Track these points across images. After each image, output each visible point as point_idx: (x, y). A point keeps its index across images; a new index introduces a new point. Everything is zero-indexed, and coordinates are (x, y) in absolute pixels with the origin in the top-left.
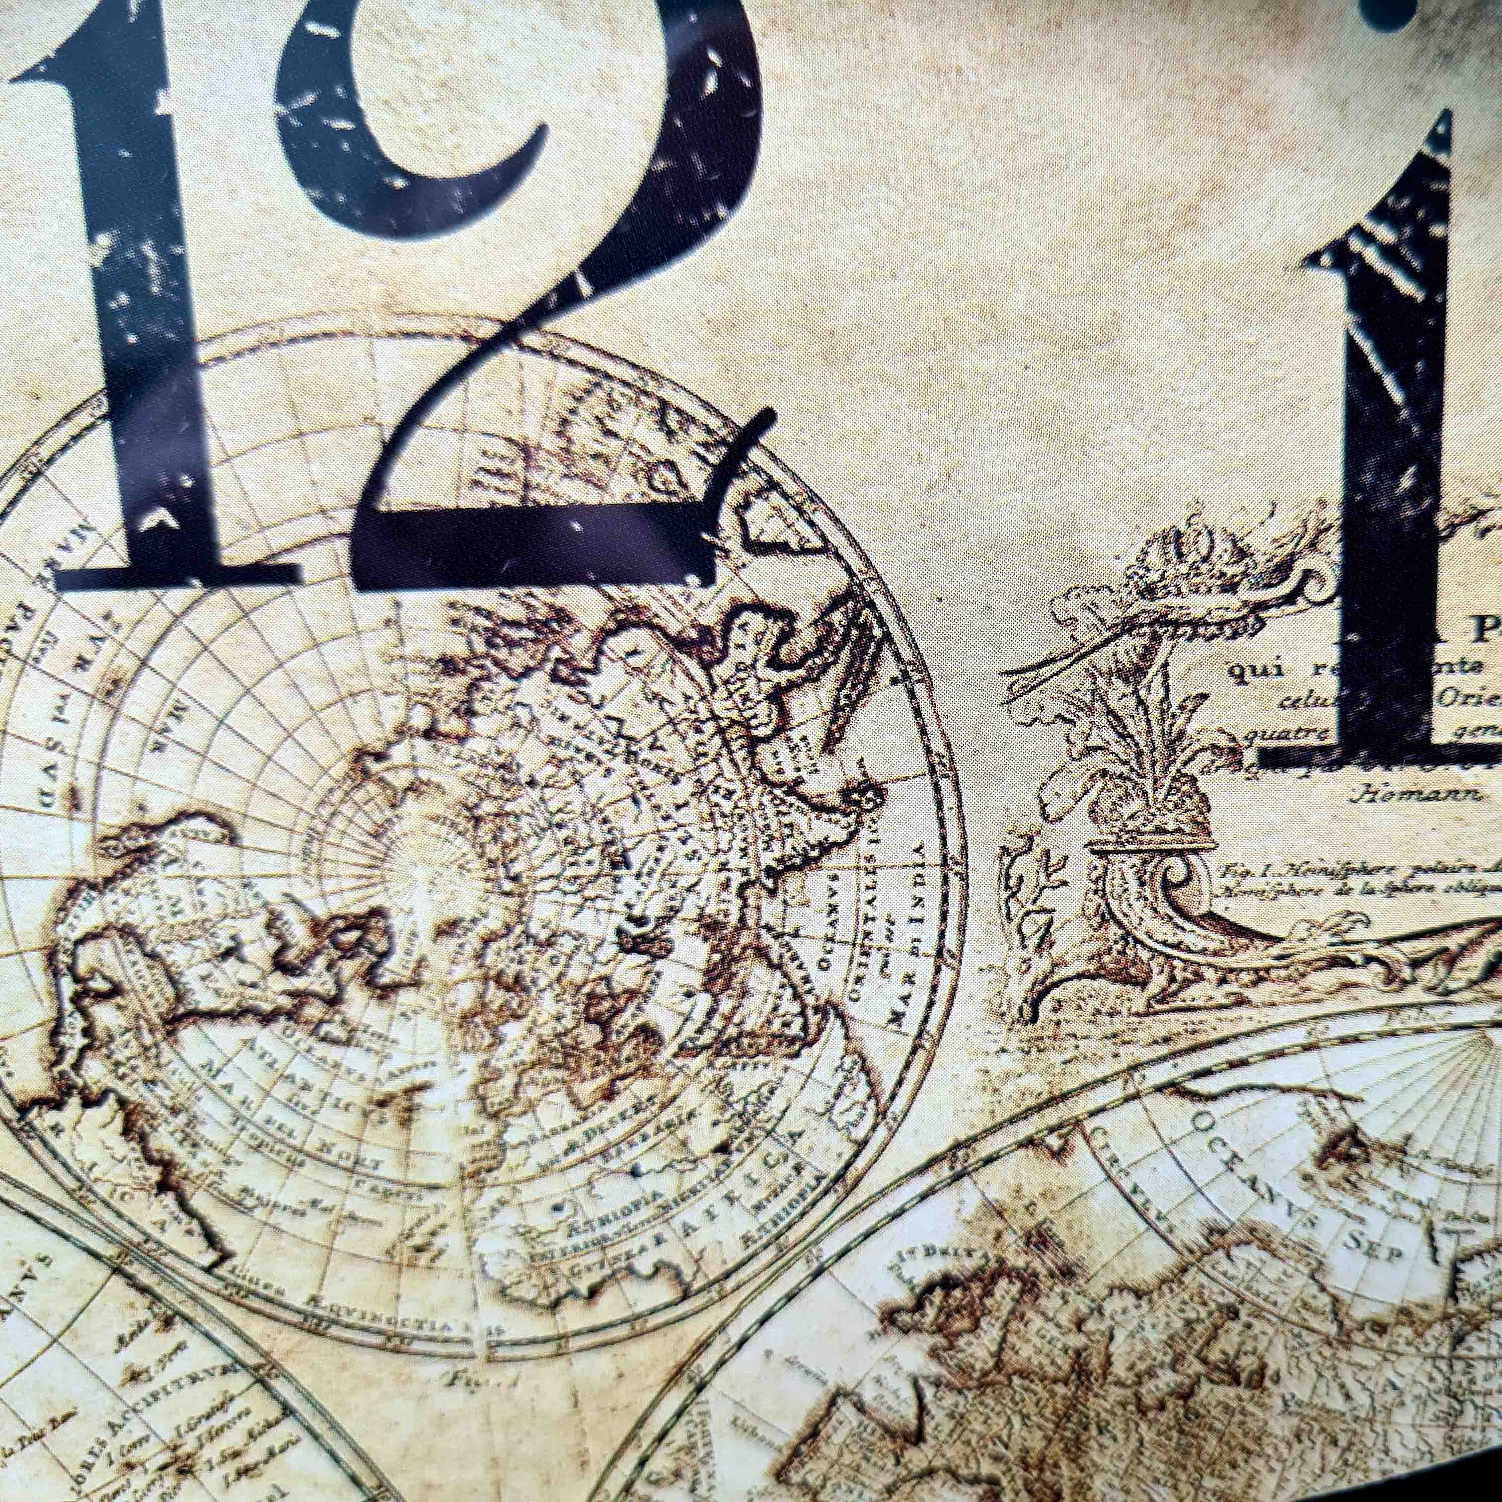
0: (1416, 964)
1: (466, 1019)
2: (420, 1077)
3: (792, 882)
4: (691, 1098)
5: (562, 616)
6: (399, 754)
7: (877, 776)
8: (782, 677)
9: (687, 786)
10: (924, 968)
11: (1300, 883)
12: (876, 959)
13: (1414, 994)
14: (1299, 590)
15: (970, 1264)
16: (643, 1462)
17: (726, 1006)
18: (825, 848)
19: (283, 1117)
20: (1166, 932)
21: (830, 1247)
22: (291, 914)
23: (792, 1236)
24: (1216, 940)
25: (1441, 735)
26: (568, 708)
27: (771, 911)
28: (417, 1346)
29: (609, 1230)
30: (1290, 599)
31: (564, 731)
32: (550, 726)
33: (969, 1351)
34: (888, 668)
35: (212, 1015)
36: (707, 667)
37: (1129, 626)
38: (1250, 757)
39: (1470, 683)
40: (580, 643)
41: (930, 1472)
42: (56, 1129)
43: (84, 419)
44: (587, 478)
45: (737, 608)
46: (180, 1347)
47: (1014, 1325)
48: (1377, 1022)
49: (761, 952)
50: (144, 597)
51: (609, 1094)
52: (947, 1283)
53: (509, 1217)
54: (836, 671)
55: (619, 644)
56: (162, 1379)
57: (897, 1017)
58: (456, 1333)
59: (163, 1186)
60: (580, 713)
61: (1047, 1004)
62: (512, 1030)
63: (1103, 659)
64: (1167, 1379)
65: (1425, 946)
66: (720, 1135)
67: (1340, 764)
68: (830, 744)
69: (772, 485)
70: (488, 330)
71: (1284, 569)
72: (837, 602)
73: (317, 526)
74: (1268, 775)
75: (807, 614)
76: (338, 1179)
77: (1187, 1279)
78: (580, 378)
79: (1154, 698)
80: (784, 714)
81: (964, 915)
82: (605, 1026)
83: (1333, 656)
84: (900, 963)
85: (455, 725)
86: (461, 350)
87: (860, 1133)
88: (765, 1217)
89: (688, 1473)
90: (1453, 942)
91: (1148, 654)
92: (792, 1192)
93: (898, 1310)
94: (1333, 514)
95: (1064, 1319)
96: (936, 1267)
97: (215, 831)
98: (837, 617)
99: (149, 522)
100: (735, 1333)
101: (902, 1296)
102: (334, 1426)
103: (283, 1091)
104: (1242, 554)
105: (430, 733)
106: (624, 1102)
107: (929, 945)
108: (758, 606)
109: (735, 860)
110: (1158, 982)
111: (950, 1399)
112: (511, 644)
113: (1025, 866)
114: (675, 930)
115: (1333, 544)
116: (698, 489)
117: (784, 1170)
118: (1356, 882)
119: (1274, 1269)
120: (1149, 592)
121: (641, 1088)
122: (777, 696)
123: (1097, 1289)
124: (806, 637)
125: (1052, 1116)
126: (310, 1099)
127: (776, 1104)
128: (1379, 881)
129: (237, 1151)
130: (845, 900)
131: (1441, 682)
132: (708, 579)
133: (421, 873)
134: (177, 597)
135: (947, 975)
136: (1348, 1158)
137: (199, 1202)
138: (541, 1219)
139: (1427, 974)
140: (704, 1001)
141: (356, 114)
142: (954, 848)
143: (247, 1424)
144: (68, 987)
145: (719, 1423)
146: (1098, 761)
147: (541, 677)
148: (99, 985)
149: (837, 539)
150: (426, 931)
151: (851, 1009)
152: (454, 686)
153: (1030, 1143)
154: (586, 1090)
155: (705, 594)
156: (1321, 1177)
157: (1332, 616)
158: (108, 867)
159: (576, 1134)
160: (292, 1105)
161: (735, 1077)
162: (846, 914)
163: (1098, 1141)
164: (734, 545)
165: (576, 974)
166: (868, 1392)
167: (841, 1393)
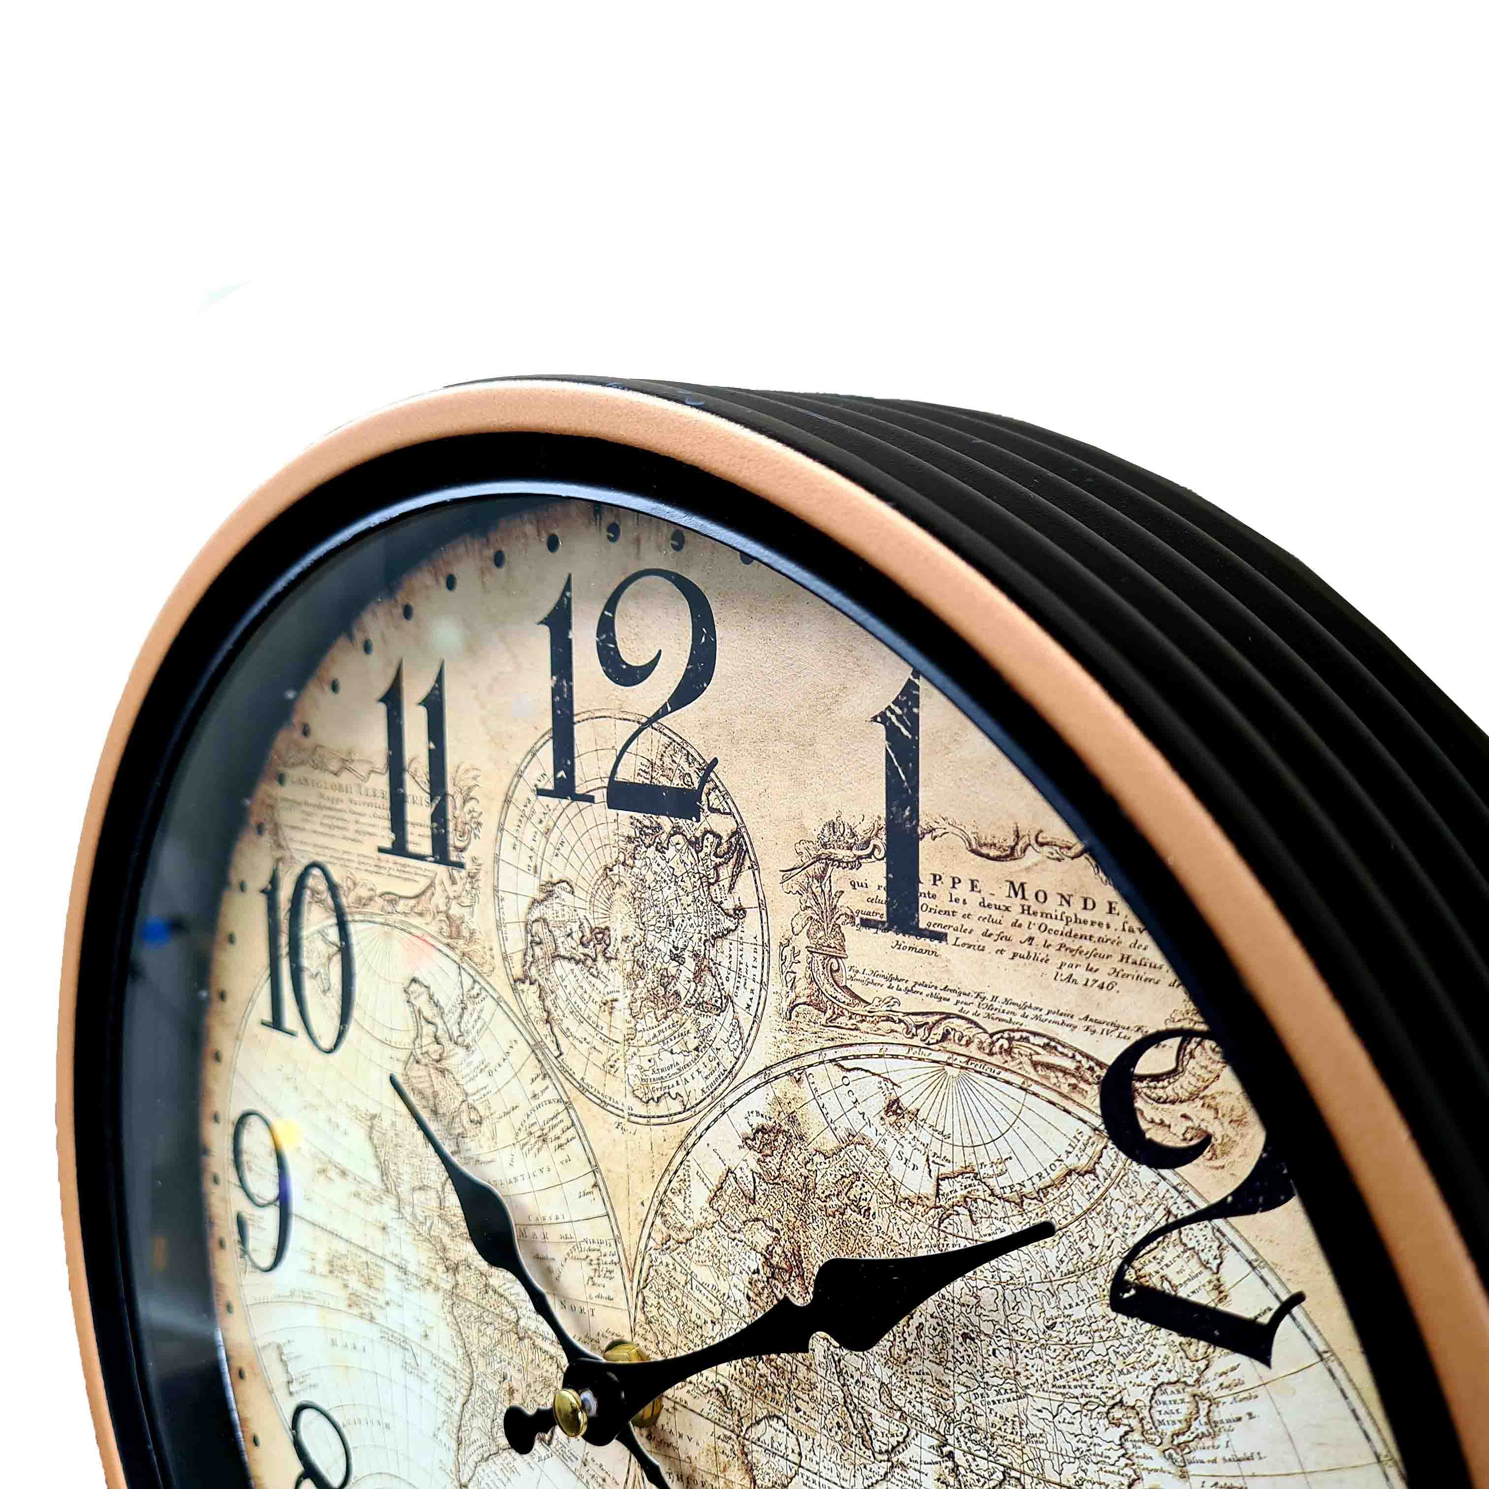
0: (918, 1027)
1: (629, 975)
2: (615, 996)
3: (719, 942)
4: (688, 1025)
5: (659, 826)
6: (615, 868)
7: (744, 906)
8: (718, 860)
9: (690, 898)
10: (757, 987)
11: (877, 980)
12: (742, 980)
13: (916, 1041)
14: (872, 853)
15: (771, 1123)
16: (670, 1182)
17: (699, 989)
18: (729, 931)
19: (579, 1002)
20: (831, 990)
21: (728, 1101)
22: (586, 924)
23: (717, 1093)
24: (848, 999)
25: (922, 925)
26: (660, 861)
27: (713, 952)
28: (609, 1108)
29: (664, 1074)
30: (869, 856)
31: (658, 870)
32: (655, 867)
33: (770, 1165)
34: (747, 863)
35: (564, 958)
36: (697, 853)
37: (818, 858)
38: (858, 921)
39: (932, 903)
40: (664, 837)
41: (757, 1220)
42: (523, 991)
43: (547, 737)
44: (667, 777)
45: (706, 832)
46: (547, 1088)
47: (784, 1158)
48: (902, 1051)
49: (710, 969)
50: (557, 800)
51: (666, 1018)
52: (762, 1130)
53: (636, 1060)
54: (733, 861)
55: (674, 839)
56: (542, 1099)
57: (749, 1006)
58: (620, 1105)
59: (547, 1022)
60: (663, 863)
61: (794, 1013)
62: (641, 983)
63: (810, 870)
64: (835, 1201)
65: (919, 1019)
66: (696, 1042)
67: (887, 930)
68: (731, 888)
69: (717, 787)
70: (644, 720)
71: (867, 843)
72: (734, 834)
73: (599, 784)
74: (863, 929)
75: (725, 838)
76: (592, 1031)
77: (842, 1154)
78: (667, 740)
79: (827, 890)
80: (718, 875)
81: (769, 969)
82: (665, 988)
83: (884, 883)
84: (751, 985)
85: (630, 862)
86: (637, 726)
87: (737, 1054)
88: (709, 1082)
89: (683, 1192)
90: (931, 1020)
91: (825, 871)
92: (716, 1074)
93: (749, 1138)
94: (883, 823)
95: (800, 1159)
96: (761, 1121)
97: (569, 889)
98: (733, 840)
99: (559, 775)
100: (699, 1131)
101: (749, 1132)
102: (585, 1135)
103: (580, 991)
104: (854, 835)
105: (624, 864)
106: (669, 1021)
107: (758, 979)
108: (712, 832)
109: (703, 931)
110: (830, 1012)
111: (764, 1186)
112: (646, 835)
113: (787, 952)
114: (686, 954)
115: (883, 834)
116: (696, 785)
117: (714, 1064)
118: (895, 983)
119: (872, 1160)
120: (824, 845)
121: (675, 1017)
122: (716, 867)
123: (811, 1149)
124: (725, 846)
125: (796, 1064)
126: (586, 996)
127: (713, 1034)
128: (903, 985)
129: (567, 1012)
130: (734, 953)
131: (922, 900)
132: (698, 821)
133: (619, 916)
134: (565, 802)
135: (763, 992)
136: (895, 1113)
137: (556, 1030)
138: (646, 1065)
139: (921, 1031)
140: (693, 984)
141: (615, 643)
142: (766, 941)
143: (561, 1126)
144: (530, 938)
145: (692, 1172)
146: (809, 911)
147: (653, 848)
148: (537, 939)
149: (734, 810)
150: (620, 939)
151: (735, 999)
152: (631, 847)
153: (788, 1073)
154: (659, 1013)
155: (697, 825)
156: (887, 1120)
157: (883, 865)
158: (543, 896)
159: (656, 1031)
160: (581, 998)
161: (701, 1019)
162: (734, 959)
163: (811, 1080)
164: (705, 808)
165: (658, 965)
166: (739, 1174)
167: (729, 1171)
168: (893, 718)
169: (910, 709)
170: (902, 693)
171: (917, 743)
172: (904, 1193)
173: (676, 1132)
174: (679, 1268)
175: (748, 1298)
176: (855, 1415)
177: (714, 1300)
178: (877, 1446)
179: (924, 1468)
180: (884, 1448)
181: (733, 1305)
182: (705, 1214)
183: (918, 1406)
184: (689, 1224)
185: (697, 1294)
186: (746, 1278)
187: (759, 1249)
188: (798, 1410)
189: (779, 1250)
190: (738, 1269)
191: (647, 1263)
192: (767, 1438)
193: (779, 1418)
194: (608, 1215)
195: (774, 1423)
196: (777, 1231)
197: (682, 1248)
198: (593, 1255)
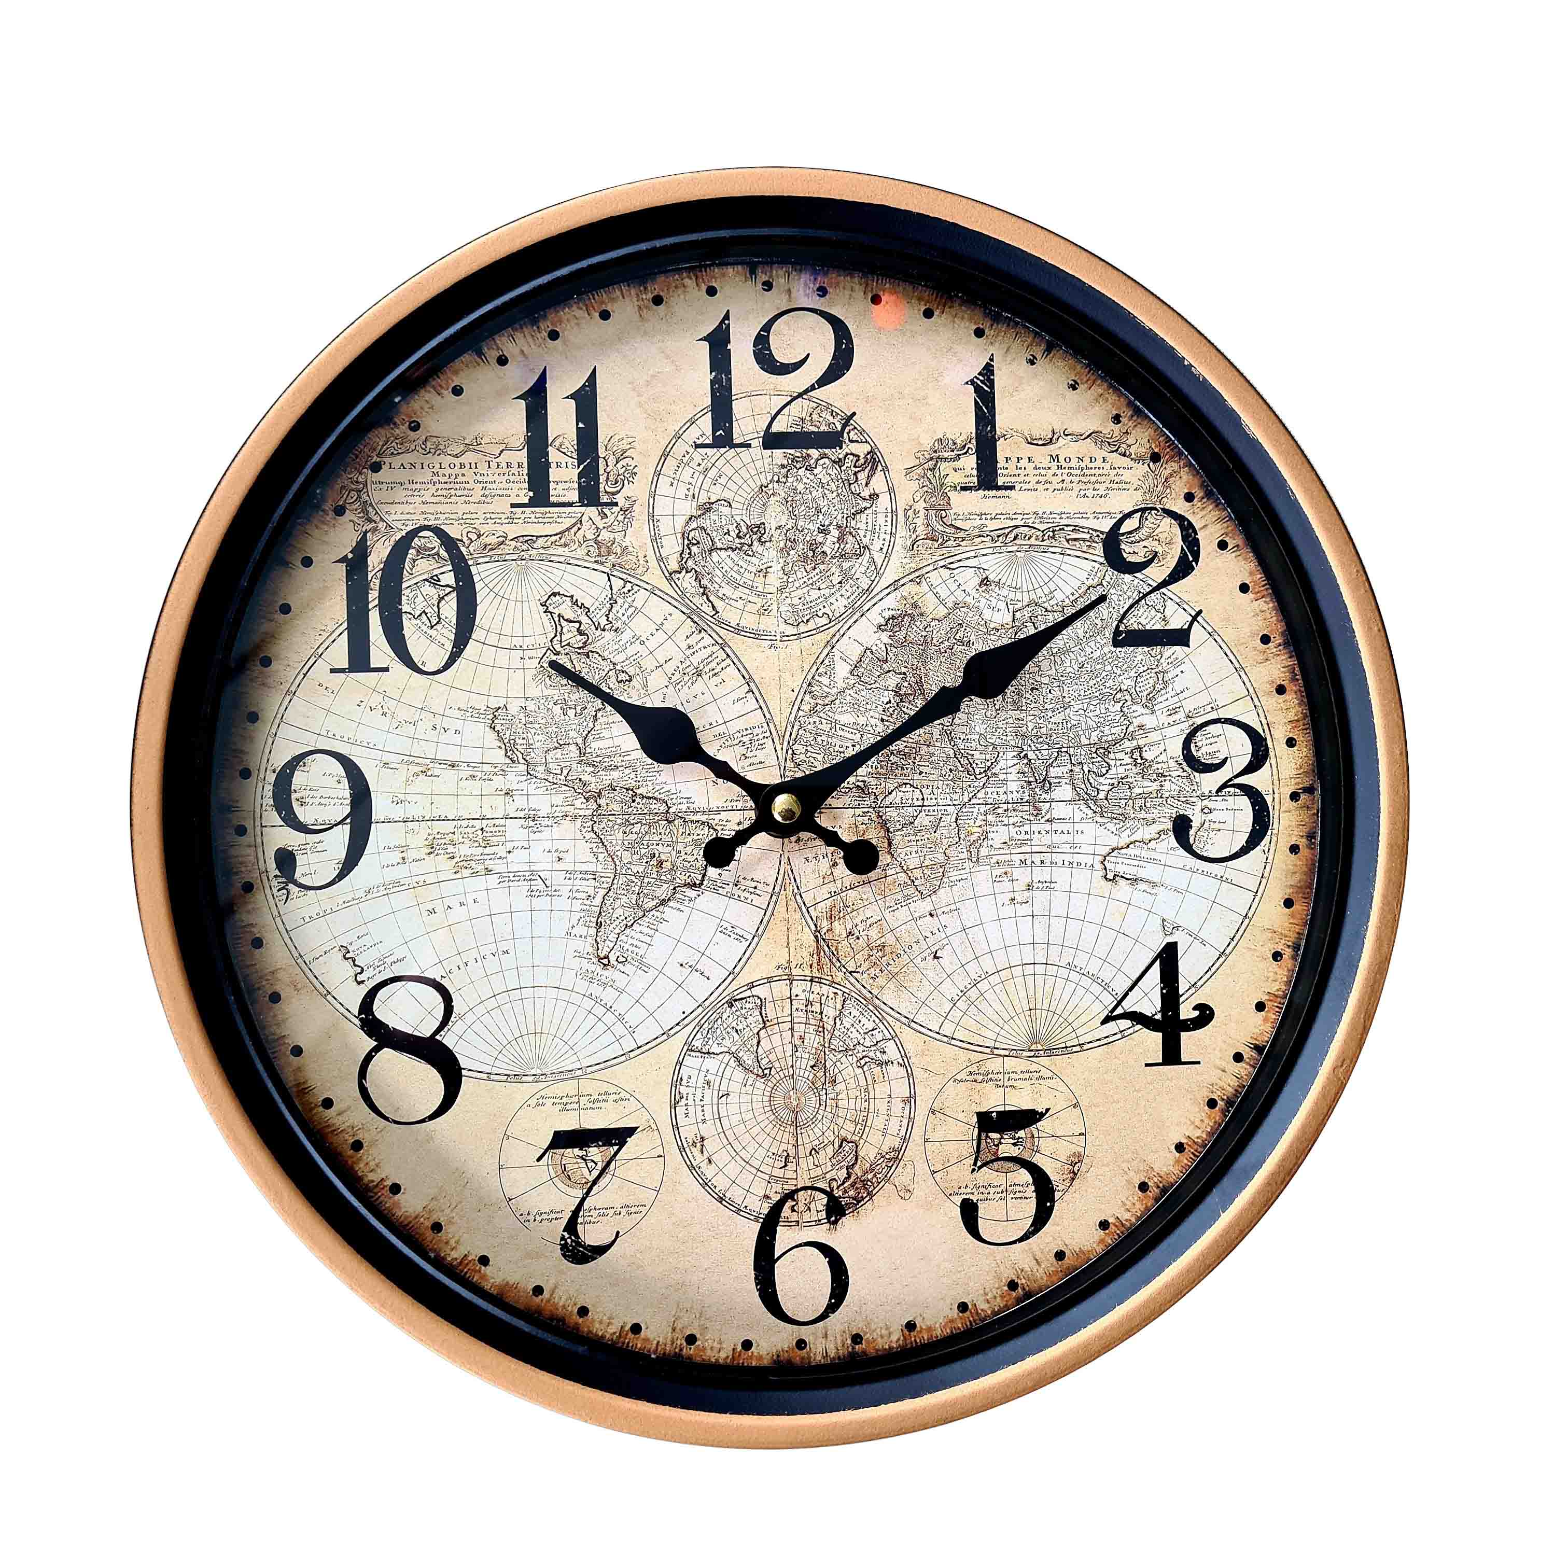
0: (998, 537)
1: (782, 550)
2: (769, 565)
3: (858, 516)
4: (833, 570)
5: (809, 455)
6: (770, 486)
7: (877, 492)
8: (857, 470)
9: (835, 494)
10: (888, 537)
11: (971, 517)
12: (877, 535)
13: (998, 544)
14: (967, 451)
15: (899, 612)
16: (818, 669)
17: (842, 546)
18: (865, 509)
19: (735, 575)
20: (941, 528)
21: (866, 608)
22: (742, 523)
23: (856, 605)
24: (953, 530)
25: (1000, 484)
26: (808, 475)
27: (853, 523)
28: (763, 637)
29: (812, 604)
30: (965, 453)
31: (808, 481)
32: (805, 480)
33: (899, 636)
34: (880, 468)
35: (721, 549)
36: (840, 467)
37: (931, 459)
38: (959, 488)
39: (1005, 472)
40: (812, 461)
41: (889, 671)
42: (679, 579)
43: (705, 411)
44: (815, 426)
45: (847, 454)
46: (703, 638)
47: (909, 629)
48: (990, 550)
49: (851, 533)
50: (715, 450)
51: (814, 569)
52: (893, 618)
53: (788, 601)
54: (868, 468)
55: (821, 462)
56: (696, 648)
57: (881, 549)
58: (773, 633)
59: (703, 594)
60: (812, 477)
61: (915, 546)
62: (792, 552)
63: (926, 466)
65: (1000, 532)
66: (840, 579)
67: (978, 489)
68: (867, 485)
69: (855, 428)
70: (796, 394)
71: (964, 446)
72: (868, 453)
73: (756, 435)
74: (962, 492)
75: (862, 456)
76: (747, 591)
77: (950, 616)
78: (815, 405)
79: (937, 475)
80: (857, 478)
81: (896, 525)
82: (814, 552)
83: (975, 466)
84: (882, 536)
85: (784, 480)
86: (789, 398)
87: (872, 578)
88: (850, 600)
89: (828, 672)
90: (1007, 531)
91: (935, 465)
92: (856, 594)
93: (882, 625)
94: (974, 435)
95: (921, 627)
96: (891, 613)
97: (726, 504)
98: (869, 457)
99: (718, 433)
100: (842, 632)
101: (883, 622)
102: (739, 660)
103: (736, 568)
104: (955, 444)
105: (778, 481)
106: (817, 571)
107: (889, 532)
108: (852, 454)
109: (845, 511)
110: (940, 540)
111: (894, 650)
112: (797, 462)
113: (910, 513)
114: (831, 528)
115: (974, 441)
116: (839, 429)
117: (855, 588)
118: (983, 517)
119: (971, 614)
120: (935, 452)
121: (822, 567)
122: (855, 474)
123: (929, 619)
124: (862, 461)
125: (917, 574)
126: (742, 570)
127: (853, 571)
128: (989, 517)
129: (723, 584)
130: (870, 521)
131: (999, 471)
132: (841, 448)
133: (773, 514)
134: (723, 450)
135: (893, 539)
136: (986, 584)
137: (712, 598)
138: (796, 601)
139: (1001, 538)
140: (837, 545)
141: (770, 350)
142: (894, 509)
143: (717, 660)
144: (686, 542)
145: (836, 658)
146: (925, 489)
147: (803, 469)
148: (695, 542)
149: (869, 440)
150: (773, 528)
151: (871, 547)
152: (784, 471)
153: (912, 580)
154: (808, 568)
155: (839, 451)
156: (980, 590)
157: (975, 456)
158: (699, 513)
159: (805, 579)
160: (739, 572)
161: (844, 564)
162: (870, 525)
163: (928, 580)
164: (847, 441)
165: (808, 538)
166: (874, 648)
167: (867, 649)
168: (979, 382)
169: (989, 377)
170: (983, 369)
171: (994, 394)
172: (992, 625)
173: (822, 638)
174: (824, 721)
175: (882, 720)
176: (962, 760)
177: (854, 731)
178: (977, 772)
179: (1009, 770)
180: (982, 770)
181: (870, 728)
182: (846, 681)
183: (1004, 738)
184: (835, 691)
185: (840, 733)
186: (880, 709)
187: (890, 688)
188: (921, 773)
189: (906, 684)
190: (874, 705)
191: (796, 728)
192: (898, 800)
193: (906, 784)
194: (761, 708)
195: (903, 789)
196: (905, 674)
197: (827, 708)
198: (745, 739)
